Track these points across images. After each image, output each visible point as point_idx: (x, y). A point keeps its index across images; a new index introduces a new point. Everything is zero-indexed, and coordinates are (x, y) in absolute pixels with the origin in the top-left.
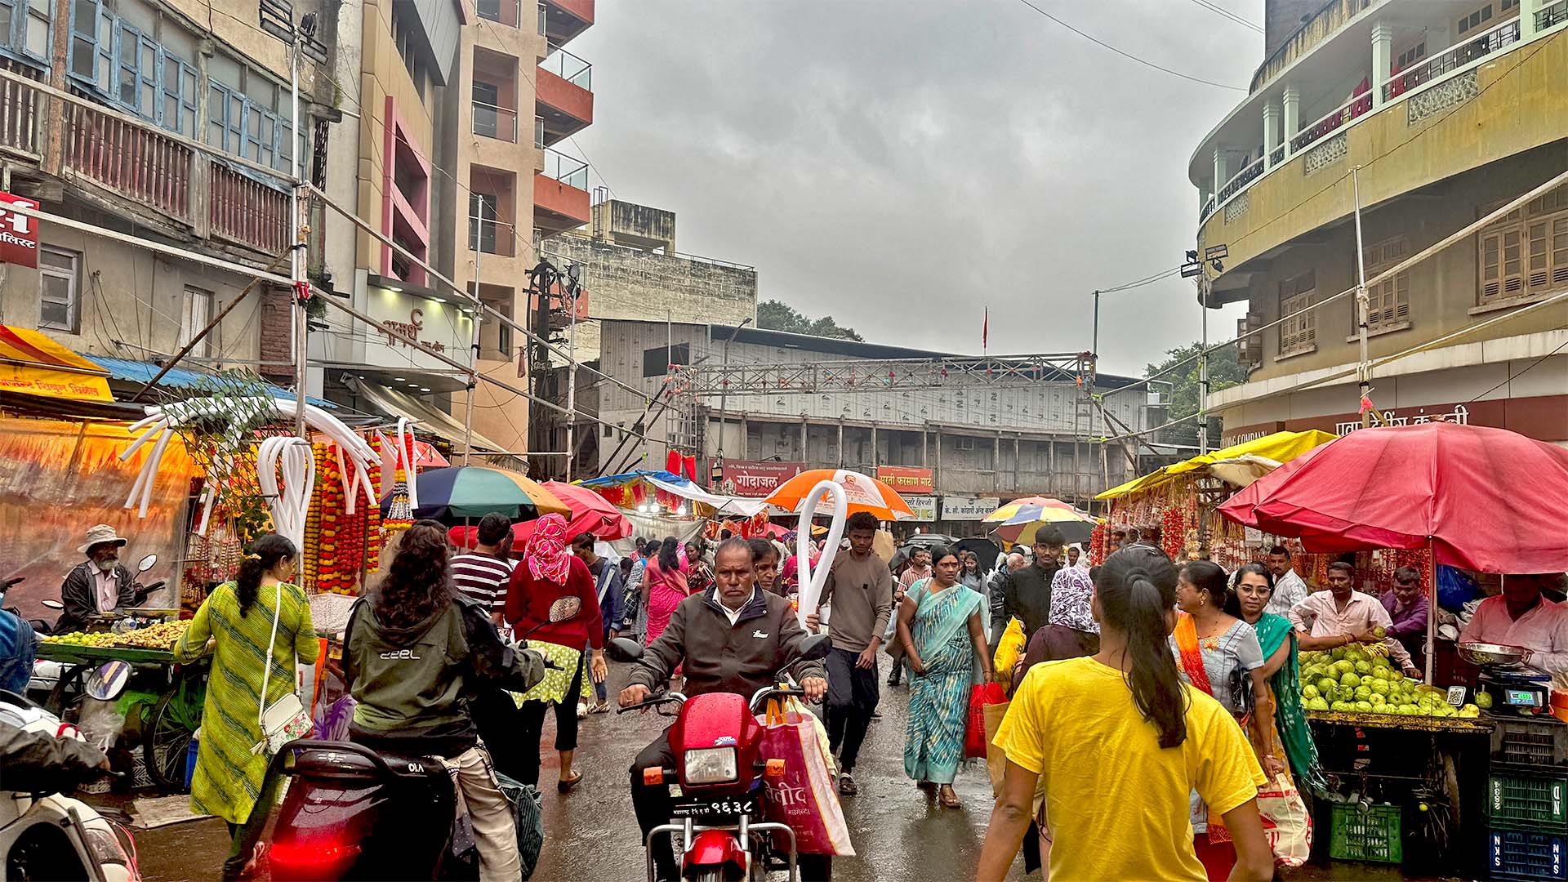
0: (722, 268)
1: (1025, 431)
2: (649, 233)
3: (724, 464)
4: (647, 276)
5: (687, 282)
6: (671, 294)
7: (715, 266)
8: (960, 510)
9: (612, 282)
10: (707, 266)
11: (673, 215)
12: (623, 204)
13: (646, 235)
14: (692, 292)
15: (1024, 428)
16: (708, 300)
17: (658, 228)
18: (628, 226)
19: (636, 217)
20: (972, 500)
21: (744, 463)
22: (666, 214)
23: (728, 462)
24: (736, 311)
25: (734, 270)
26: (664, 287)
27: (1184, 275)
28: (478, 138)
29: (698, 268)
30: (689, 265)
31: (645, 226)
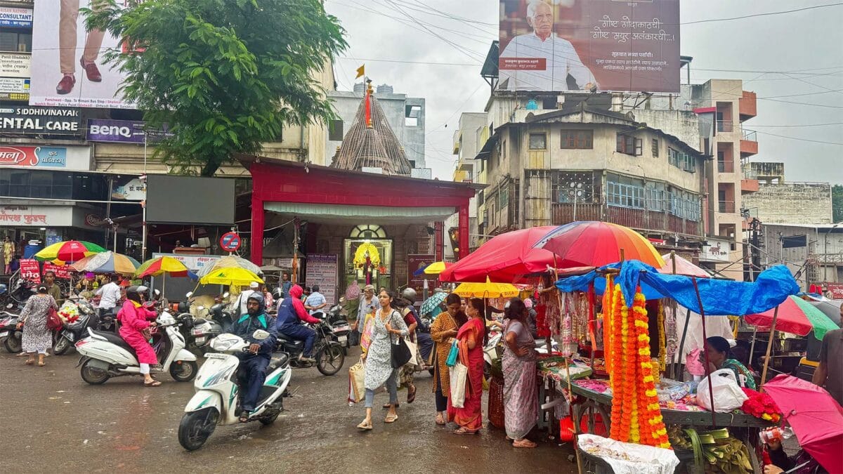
0: (811, 186)
2: (771, 174)
3: (827, 285)
4: (771, 194)
5: (792, 195)
6: (784, 201)
7: (807, 185)
9: (754, 200)
10: (802, 186)
11: (782, 164)
12: (757, 164)
13: (769, 175)
14: (795, 199)
16: (804, 202)
17: (775, 171)
18: (760, 173)
19: (764, 168)
21: (836, 284)
22: (778, 164)
23: (828, 283)
24: (820, 205)
25: (818, 186)
26: (780, 198)
28: (720, 173)
29: (798, 187)
30: (792, 186)
31: (769, 171)
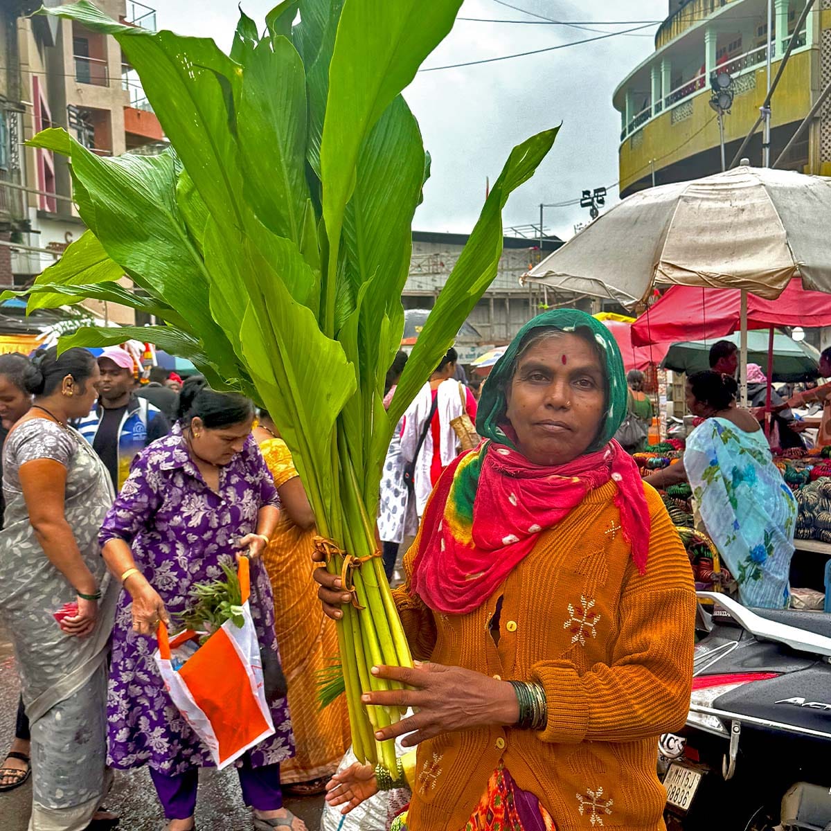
1: (514, 291)
8: (464, 356)
15: (513, 289)
20: (473, 348)
27: (583, 205)
28: (80, 85)
